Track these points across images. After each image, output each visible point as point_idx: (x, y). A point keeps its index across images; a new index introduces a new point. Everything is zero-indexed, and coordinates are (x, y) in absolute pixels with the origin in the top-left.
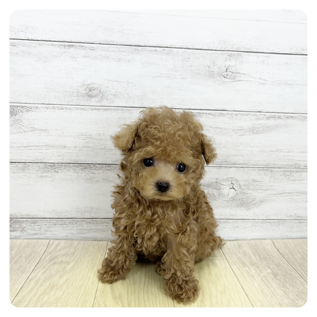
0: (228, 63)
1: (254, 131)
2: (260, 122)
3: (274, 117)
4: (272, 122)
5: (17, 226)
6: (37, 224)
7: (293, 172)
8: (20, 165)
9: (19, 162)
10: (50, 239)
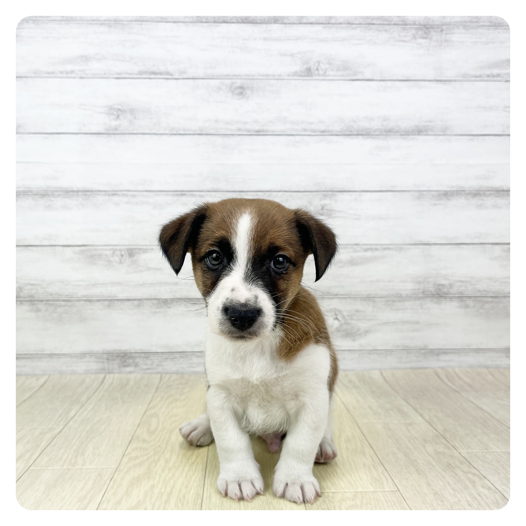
0: (324, 202)
1: (352, 263)
2: (357, 254)
3: (371, 249)
4: (369, 254)
5: (131, 361)
6: (150, 358)
7: (395, 301)
8: (136, 302)
9: (135, 300)
10: (161, 373)
